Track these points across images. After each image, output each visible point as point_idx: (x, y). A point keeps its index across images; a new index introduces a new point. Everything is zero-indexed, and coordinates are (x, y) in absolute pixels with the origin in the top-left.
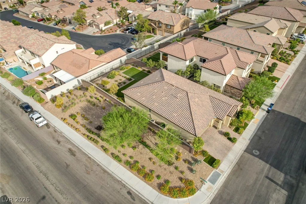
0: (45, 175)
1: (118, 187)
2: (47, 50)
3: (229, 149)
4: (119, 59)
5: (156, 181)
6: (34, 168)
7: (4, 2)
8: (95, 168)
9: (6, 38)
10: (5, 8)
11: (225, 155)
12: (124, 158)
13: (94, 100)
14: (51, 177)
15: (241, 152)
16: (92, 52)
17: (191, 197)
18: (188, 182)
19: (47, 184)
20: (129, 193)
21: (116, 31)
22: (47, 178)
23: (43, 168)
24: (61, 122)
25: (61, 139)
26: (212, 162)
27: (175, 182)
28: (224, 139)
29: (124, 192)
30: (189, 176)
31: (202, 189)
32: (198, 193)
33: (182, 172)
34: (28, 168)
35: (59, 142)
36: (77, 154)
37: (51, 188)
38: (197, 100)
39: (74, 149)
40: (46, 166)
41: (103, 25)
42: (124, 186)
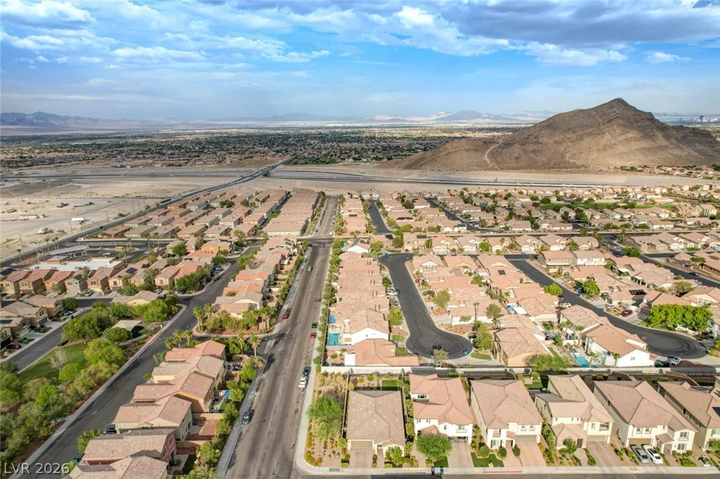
0: (275, 413)
1: (293, 439)
2: (359, 331)
3: (364, 466)
4: (402, 368)
5: (310, 449)
6: (275, 406)
7: (409, 243)
8: (296, 426)
9: (356, 300)
10: (407, 250)
11: (357, 466)
12: (312, 430)
13: (339, 388)
14: (275, 416)
15: (370, 474)
16: (392, 349)
17: (309, 464)
18: (321, 460)
19: (272, 417)
20: (294, 445)
21: (464, 333)
22: (274, 415)
23: (277, 410)
24: (312, 391)
25: (300, 401)
26: (345, 461)
27: (316, 457)
28: (372, 461)
29: (293, 443)
30: (325, 459)
31: (321, 468)
32: (317, 467)
33: (324, 454)
34: (272, 405)
35: (298, 402)
36: (298, 414)
37: (271, 420)
38: (375, 421)
39: (299, 411)
40: (279, 409)
41: (459, 318)
42: (296, 442)
